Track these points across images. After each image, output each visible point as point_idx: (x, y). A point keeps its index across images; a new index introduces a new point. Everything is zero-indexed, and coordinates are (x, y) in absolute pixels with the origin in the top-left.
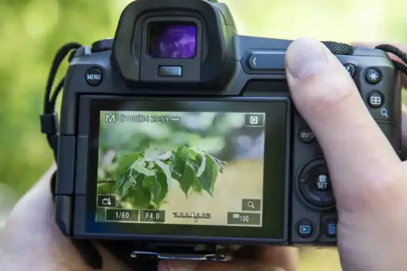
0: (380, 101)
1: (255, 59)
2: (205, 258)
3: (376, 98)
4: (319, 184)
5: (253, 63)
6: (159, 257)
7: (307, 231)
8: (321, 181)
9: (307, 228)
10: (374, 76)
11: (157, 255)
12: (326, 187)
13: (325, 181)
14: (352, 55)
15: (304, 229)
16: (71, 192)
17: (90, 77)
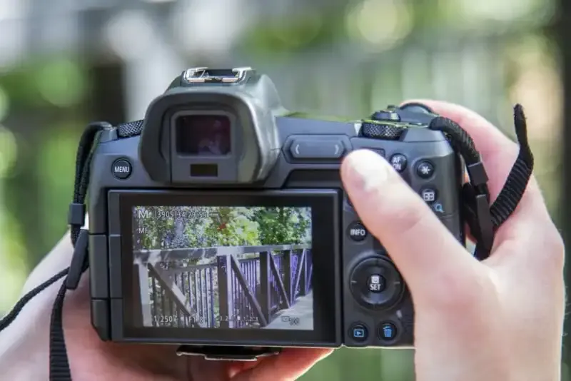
0: (433, 196)
1: (298, 146)
2: (255, 360)
3: (429, 194)
4: (371, 285)
5: (295, 152)
6: (206, 358)
7: (361, 335)
8: (373, 282)
9: (361, 332)
10: (425, 170)
11: (203, 357)
12: (379, 288)
13: (378, 282)
14: (402, 141)
15: (358, 333)
16: (106, 296)
17: (118, 169)
